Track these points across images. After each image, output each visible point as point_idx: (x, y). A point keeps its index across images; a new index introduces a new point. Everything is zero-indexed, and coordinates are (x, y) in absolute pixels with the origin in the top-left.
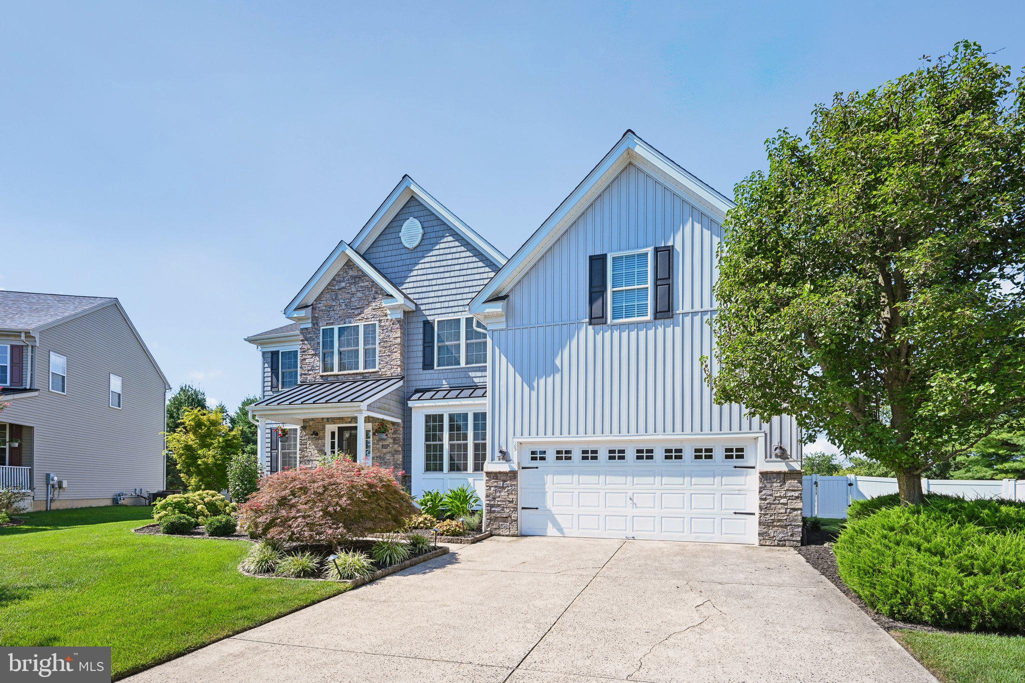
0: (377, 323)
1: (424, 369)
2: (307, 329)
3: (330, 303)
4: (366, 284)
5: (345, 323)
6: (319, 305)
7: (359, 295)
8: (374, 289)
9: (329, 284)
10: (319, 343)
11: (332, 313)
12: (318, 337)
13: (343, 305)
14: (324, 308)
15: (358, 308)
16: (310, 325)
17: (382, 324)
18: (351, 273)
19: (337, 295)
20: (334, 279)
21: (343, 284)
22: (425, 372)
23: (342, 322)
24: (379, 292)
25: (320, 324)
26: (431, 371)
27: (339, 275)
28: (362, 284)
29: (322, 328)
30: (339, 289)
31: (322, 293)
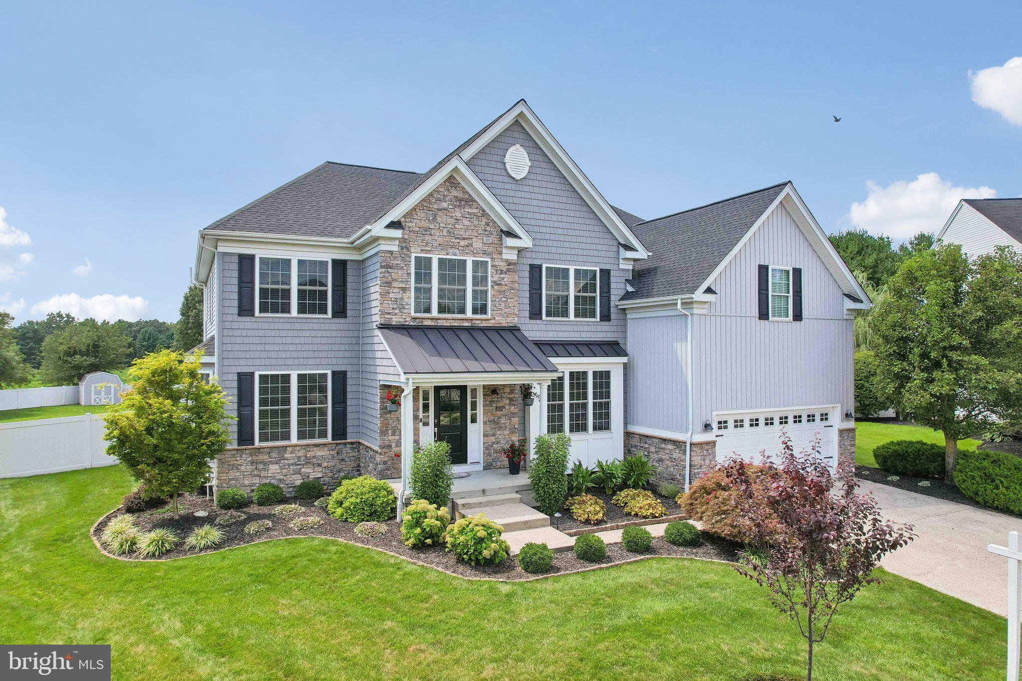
0: (489, 260)
1: (530, 318)
2: (391, 252)
3: (425, 224)
4: (475, 211)
5: (447, 254)
6: (410, 224)
7: (466, 222)
8: (484, 220)
9: (424, 200)
10: (409, 274)
11: (428, 238)
12: (408, 265)
13: (445, 230)
14: (417, 229)
15: (464, 239)
16: (395, 248)
17: (497, 263)
18: (455, 193)
19: (435, 216)
20: (431, 195)
21: (445, 205)
22: (532, 321)
23: (444, 253)
24: (491, 224)
25: (412, 250)
26: (538, 322)
27: (439, 192)
28: (470, 211)
29: (413, 255)
30: (439, 210)
31: (414, 209)
